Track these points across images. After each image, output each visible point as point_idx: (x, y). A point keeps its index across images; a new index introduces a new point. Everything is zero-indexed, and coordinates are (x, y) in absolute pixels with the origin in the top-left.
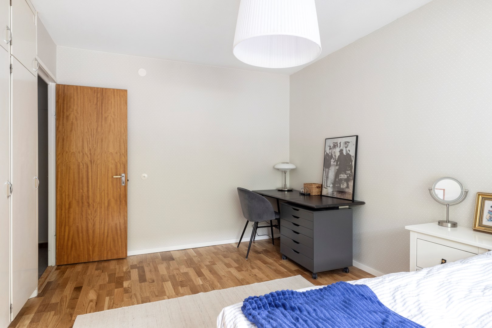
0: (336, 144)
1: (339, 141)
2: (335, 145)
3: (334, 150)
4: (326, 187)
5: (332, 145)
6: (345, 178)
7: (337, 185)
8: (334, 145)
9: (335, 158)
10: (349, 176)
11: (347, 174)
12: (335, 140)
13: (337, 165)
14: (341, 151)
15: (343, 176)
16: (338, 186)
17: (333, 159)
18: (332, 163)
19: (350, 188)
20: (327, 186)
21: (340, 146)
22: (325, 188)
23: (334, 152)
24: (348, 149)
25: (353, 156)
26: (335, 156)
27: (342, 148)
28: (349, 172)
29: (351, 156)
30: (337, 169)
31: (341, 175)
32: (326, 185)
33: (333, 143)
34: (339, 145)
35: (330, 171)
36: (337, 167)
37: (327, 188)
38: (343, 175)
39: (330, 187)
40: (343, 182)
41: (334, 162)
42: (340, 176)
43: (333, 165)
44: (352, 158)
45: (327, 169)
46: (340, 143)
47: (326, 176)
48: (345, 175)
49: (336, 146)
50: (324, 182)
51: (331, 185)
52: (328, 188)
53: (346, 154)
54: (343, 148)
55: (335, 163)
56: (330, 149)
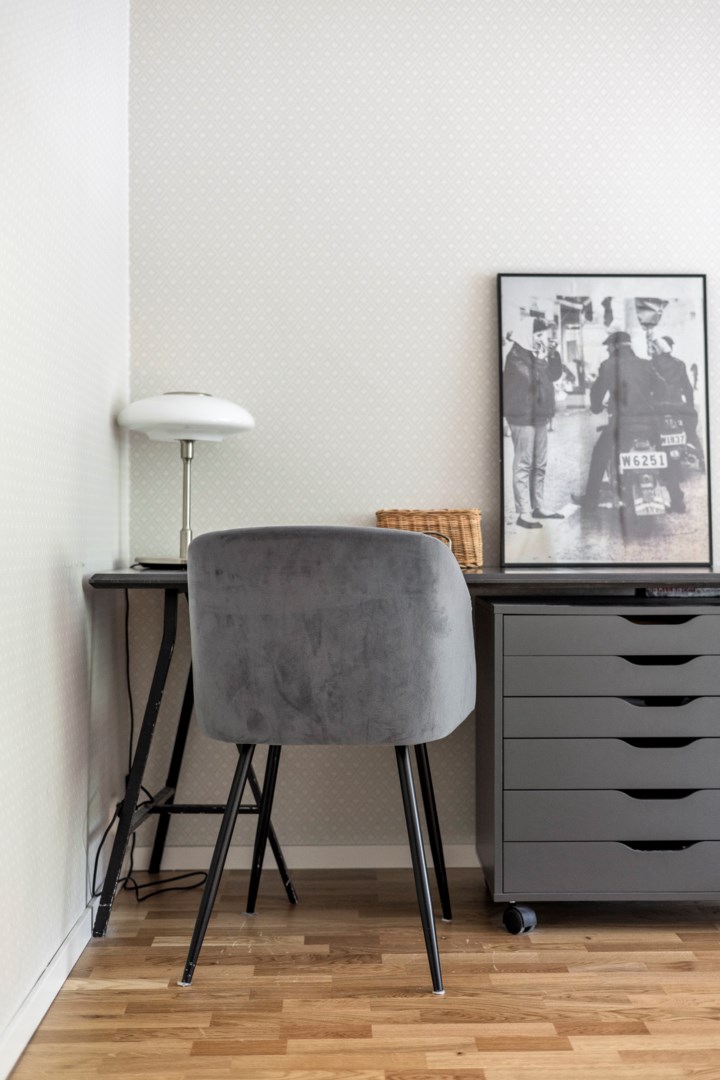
0: (579, 307)
1: (597, 291)
2: (575, 312)
3: (569, 335)
4: (527, 517)
5: (551, 311)
6: (658, 466)
7: (609, 505)
8: (564, 310)
9: (581, 376)
10: (683, 456)
11: (667, 450)
12: (574, 288)
13: (596, 408)
14: (618, 341)
15: (642, 461)
16: (614, 508)
17: (570, 377)
18: (560, 397)
19: (695, 513)
20: (537, 514)
21: (609, 316)
22: (521, 522)
23: (572, 345)
24: (658, 333)
25: (694, 368)
26: (580, 363)
27: (618, 324)
28: (680, 438)
29: (680, 365)
30: (599, 429)
31: (632, 454)
32: (527, 508)
33: (559, 297)
34: (599, 310)
35: (551, 436)
36: (602, 419)
37: (539, 526)
38: (640, 455)
39: (562, 517)
40: (650, 485)
41: (579, 391)
42: (627, 461)
43: (570, 407)
44: (690, 374)
45: (528, 431)
46: (607, 303)
47: (523, 466)
48: (657, 455)
49: (582, 317)
50: (517, 498)
51: (570, 509)
52: (542, 521)
53: (655, 356)
54: (628, 324)
55: (587, 399)
56: (539, 326)
